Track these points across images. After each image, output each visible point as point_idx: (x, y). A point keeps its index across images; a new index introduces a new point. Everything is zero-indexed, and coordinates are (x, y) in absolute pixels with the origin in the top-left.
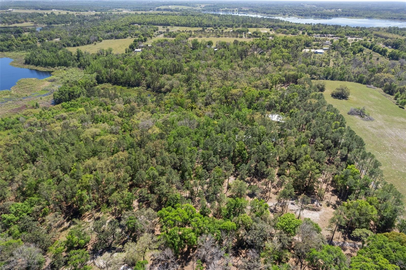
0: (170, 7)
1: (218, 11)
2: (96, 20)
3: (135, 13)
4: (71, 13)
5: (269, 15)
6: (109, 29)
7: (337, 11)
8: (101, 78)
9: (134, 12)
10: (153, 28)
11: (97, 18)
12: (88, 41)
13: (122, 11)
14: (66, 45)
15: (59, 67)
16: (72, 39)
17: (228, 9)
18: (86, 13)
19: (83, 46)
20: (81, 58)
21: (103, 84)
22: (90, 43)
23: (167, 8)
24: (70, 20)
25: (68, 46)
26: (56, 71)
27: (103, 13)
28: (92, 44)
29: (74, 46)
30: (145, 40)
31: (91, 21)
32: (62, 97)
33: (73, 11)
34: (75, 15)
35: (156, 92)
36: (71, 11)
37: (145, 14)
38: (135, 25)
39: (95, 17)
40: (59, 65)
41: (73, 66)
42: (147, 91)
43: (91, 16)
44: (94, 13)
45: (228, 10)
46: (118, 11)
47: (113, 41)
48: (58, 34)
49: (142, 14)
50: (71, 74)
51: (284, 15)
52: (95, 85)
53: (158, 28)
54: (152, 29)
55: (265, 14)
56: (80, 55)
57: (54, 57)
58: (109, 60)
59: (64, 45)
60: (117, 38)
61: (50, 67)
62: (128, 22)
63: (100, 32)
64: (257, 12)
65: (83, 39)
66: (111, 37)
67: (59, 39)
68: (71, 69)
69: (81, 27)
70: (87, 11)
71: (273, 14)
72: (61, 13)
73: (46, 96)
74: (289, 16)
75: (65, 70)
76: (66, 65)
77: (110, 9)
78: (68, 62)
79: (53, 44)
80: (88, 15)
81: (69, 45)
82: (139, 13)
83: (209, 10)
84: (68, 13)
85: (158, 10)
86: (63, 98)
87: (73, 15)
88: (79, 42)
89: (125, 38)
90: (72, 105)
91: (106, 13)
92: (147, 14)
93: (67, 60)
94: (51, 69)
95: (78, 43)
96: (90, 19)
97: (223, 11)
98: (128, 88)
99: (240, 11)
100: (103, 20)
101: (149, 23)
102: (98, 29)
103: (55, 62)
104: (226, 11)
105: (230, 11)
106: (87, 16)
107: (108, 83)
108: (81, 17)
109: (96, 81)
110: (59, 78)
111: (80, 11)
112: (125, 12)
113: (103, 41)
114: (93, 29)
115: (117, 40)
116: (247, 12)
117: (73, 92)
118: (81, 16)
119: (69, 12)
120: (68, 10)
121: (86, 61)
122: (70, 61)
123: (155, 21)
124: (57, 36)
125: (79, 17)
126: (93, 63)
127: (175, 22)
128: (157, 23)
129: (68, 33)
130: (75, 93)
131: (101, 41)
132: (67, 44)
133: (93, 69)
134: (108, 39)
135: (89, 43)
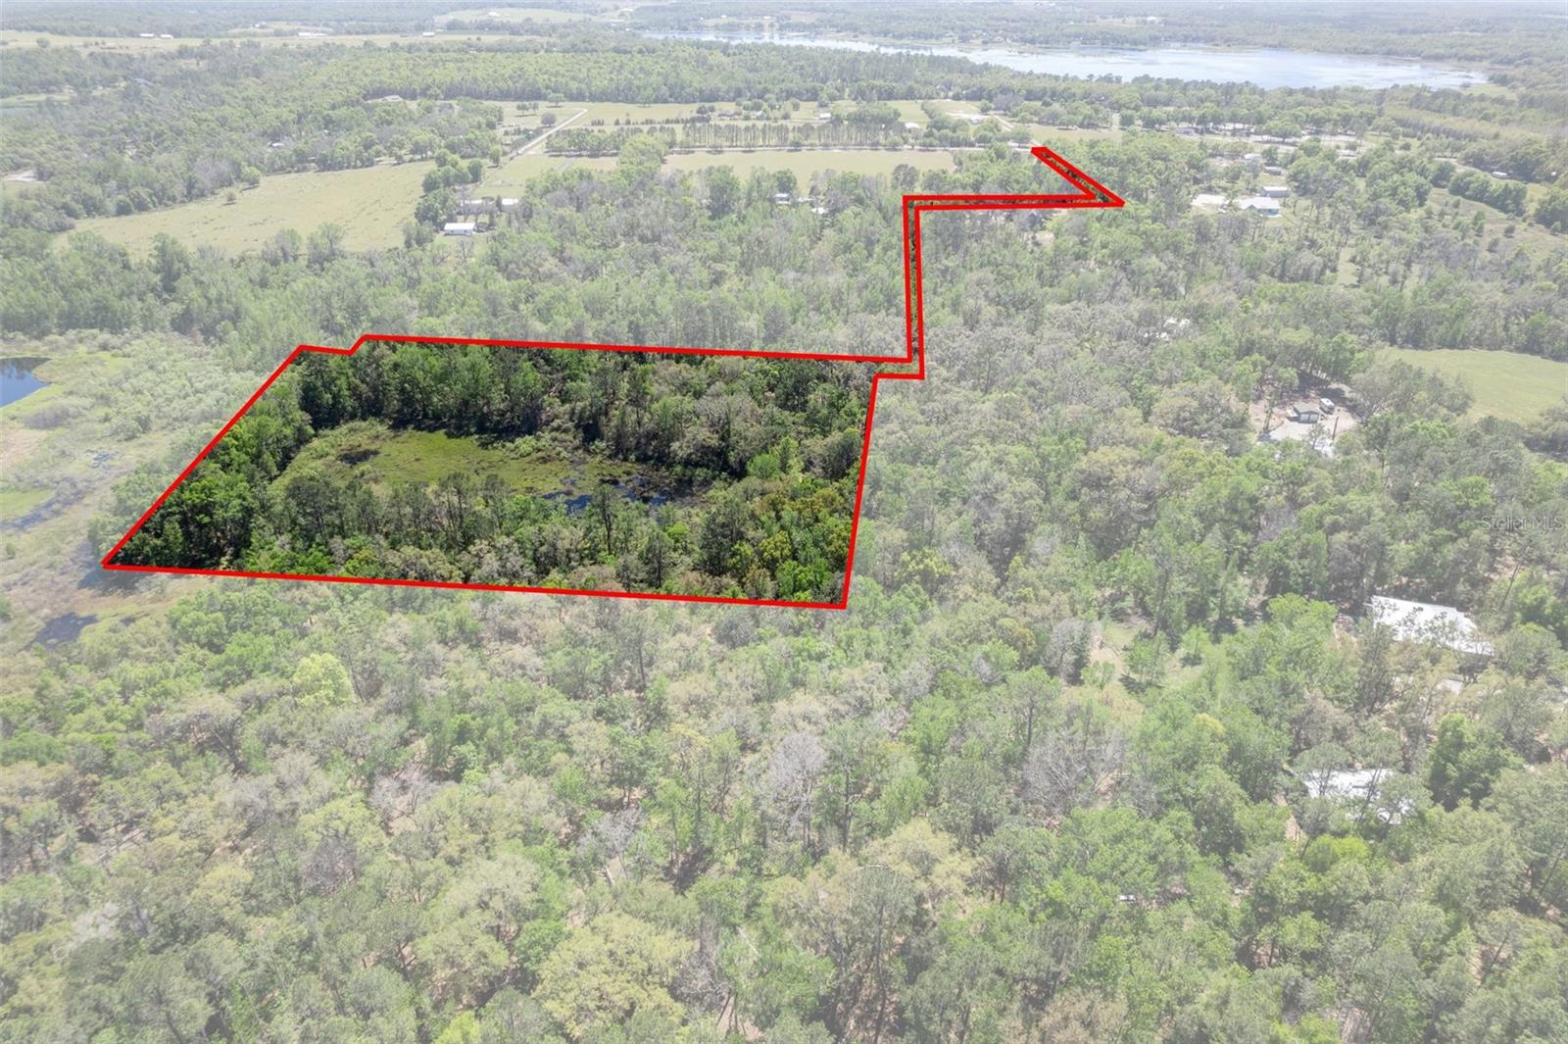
0: (492, 14)
1: (700, 28)
2: (194, 76)
3: (362, 44)
4: (57, 42)
5: (904, 41)
6: (276, 123)
7: (1145, 22)
8: (328, 396)
9: (358, 40)
10: (477, 111)
11: (190, 64)
12: (190, 186)
13: (293, 33)
14: (78, 207)
15: (72, 334)
16: (101, 178)
17: (735, 20)
18: (133, 46)
19: (170, 212)
20: (184, 283)
21: (344, 428)
22: (202, 195)
23: (484, 18)
24: (60, 77)
25: (89, 213)
26: (55, 357)
27: (216, 42)
28: (210, 198)
29: (123, 210)
30: (476, 175)
31: (170, 82)
32: (144, 543)
33: (63, 33)
34: (84, 53)
35: (638, 460)
36: (54, 31)
37: (410, 49)
38: (389, 99)
39: (182, 63)
40: (69, 321)
41: (149, 324)
42: (589, 458)
43: (163, 56)
44: (169, 44)
45: (739, 26)
46: (278, 34)
47: (311, 177)
48: (22, 150)
49: (395, 45)
50: (150, 375)
51: (964, 40)
52: (302, 440)
53: (500, 111)
54: (480, 118)
55: (889, 40)
56: (177, 265)
57: (33, 280)
58: (340, 293)
59: (71, 213)
60: (327, 164)
61: (20, 336)
62: (353, 89)
63: (235, 136)
64: (854, 31)
65: (163, 176)
66: (299, 162)
67: (30, 173)
68: (145, 345)
69: (132, 110)
70: (133, 34)
71: (919, 37)
72: (12, 45)
73: (38, 530)
74: (985, 43)
75: (104, 347)
76: (106, 319)
77: (236, 26)
78: (117, 305)
79: (14, 208)
80: (148, 54)
81: (93, 208)
82: (379, 44)
83: (661, 25)
84: (43, 43)
85: (452, 27)
86: (154, 548)
87: (71, 50)
88: (143, 192)
89: (368, 163)
90: (238, 617)
91: (231, 46)
92: (419, 50)
93: (111, 297)
94: (29, 348)
95: (138, 196)
96: (160, 72)
97: (717, 27)
98: (484, 445)
99: (784, 27)
100: (232, 75)
101: (451, 93)
102: (223, 122)
103: (44, 307)
104: (731, 28)
105: (748, 28)
106: (144, 58)
107: (364, 419)
108: (114, 63)
109: (307, 417)
110: (88, 402)
111: (100, 34)
112: (310, 37)
113: (264, 180)
114: (199, 121)
115: (329, 175)
116: (813, 30)
117: (206, 509)
118: (112, 55)
119: (45, 35)
120: (40, 30)
121: (219, 300)
122: (125, 302)
123: (475, 80)
124: (18, 159)
125: (106, 63)
126: (258, 308)
127: (567, 84)
128: (483, 88)
129: (72, 142)
130: (219, 514)
131: (253, 183)
132: (84, 203)
133: (268, 345)
134: (282, 170)
135: (194, 192)
